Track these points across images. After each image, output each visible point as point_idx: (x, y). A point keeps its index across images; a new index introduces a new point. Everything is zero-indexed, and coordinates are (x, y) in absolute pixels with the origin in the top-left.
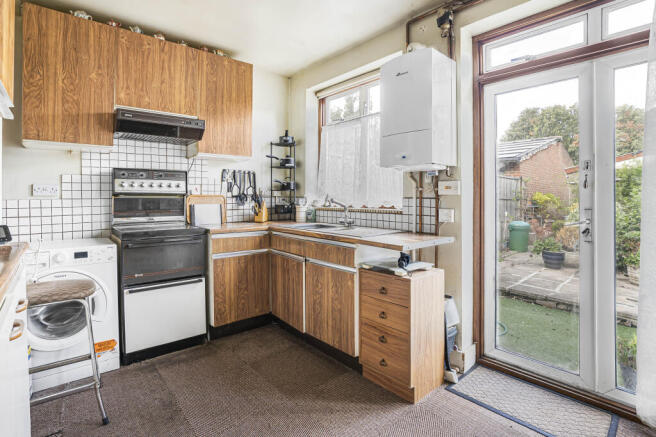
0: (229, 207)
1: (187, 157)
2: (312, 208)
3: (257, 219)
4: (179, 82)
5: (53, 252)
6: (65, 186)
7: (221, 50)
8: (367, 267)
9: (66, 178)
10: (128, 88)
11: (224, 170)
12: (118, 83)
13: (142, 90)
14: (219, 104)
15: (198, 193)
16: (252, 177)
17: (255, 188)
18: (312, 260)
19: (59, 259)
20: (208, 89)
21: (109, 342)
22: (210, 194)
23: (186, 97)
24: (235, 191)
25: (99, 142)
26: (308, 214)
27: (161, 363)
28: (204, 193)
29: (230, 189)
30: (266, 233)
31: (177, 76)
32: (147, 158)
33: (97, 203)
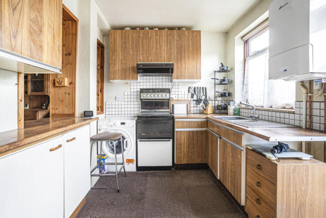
0: (192, 105)
1: (171, 82)
2: (237, 107)
3: (205, 112)
4: (164, 47)
5: (114, 122)
6: (126, 97)
7: (184, 27)
8: (250, 148)
9: (126, 94)
10: (143, 54)
11: (190, 87)
12: (139, 52)
13: (149, 54)
14: (183, 54)
15: (177, 99)
16: (204, 90)
17: (206, 96)
18: (224, 138)
19: (116, 124)
20: (177, 48)
21: (132, 160)
22: (182, 99)
23: (167, 54)
24: (195, 98)
25: (133, 79)
26: (235, 110)
27: (151, 174)
28: (179, 99)
29: (192, 96)
30: (206, 120)
31: (163, 45)
32: (154, 84)
33: (136, 103)
